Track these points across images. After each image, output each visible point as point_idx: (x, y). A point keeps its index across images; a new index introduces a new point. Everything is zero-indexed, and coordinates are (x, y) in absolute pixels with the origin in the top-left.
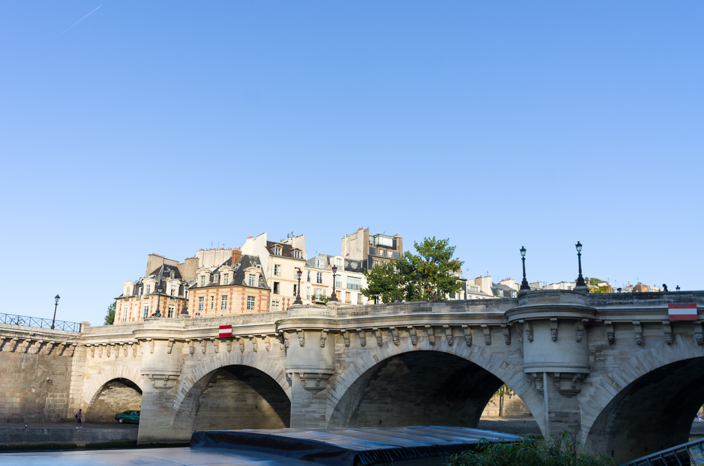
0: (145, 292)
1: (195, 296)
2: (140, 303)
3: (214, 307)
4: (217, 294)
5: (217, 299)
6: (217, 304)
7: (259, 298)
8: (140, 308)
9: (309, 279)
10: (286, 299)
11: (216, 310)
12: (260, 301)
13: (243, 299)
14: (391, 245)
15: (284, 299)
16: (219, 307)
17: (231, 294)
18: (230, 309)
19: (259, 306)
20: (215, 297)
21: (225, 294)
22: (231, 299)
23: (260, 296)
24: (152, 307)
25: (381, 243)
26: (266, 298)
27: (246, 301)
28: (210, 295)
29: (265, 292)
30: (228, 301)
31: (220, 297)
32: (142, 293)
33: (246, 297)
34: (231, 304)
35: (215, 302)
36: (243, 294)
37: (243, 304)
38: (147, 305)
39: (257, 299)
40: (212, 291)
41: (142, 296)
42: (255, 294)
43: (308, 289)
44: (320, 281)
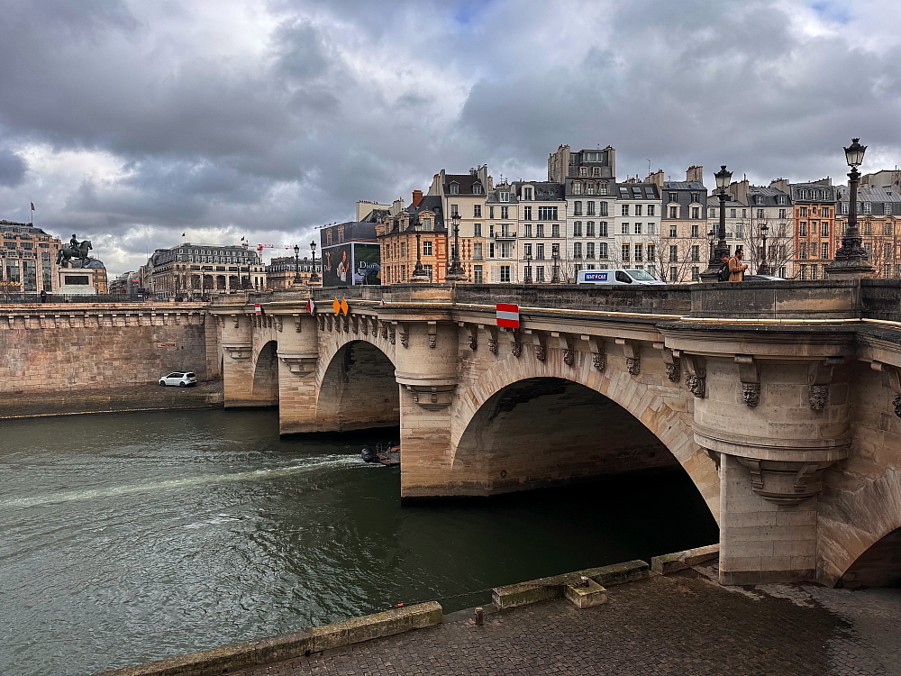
1: (384, 244)
3: (397, 254)
4: (398, 241)
9: (492, 217)
11: (399, 257)
15: (464, 241)
16: (400, 254)
17: (408, 241)
19: (437, 250)
20: (397, 245)
21: (403, 241)
23: (437, 240)
26: (443, 241)
28: (393, 242)
29: (442, 236)
30: (406, 247)
31: (400, 245)
33: (422, 243)
35: (397, 249)
40: (395, 239)
42: (432, 238)
43: (492, 227)
44: (505, 216)
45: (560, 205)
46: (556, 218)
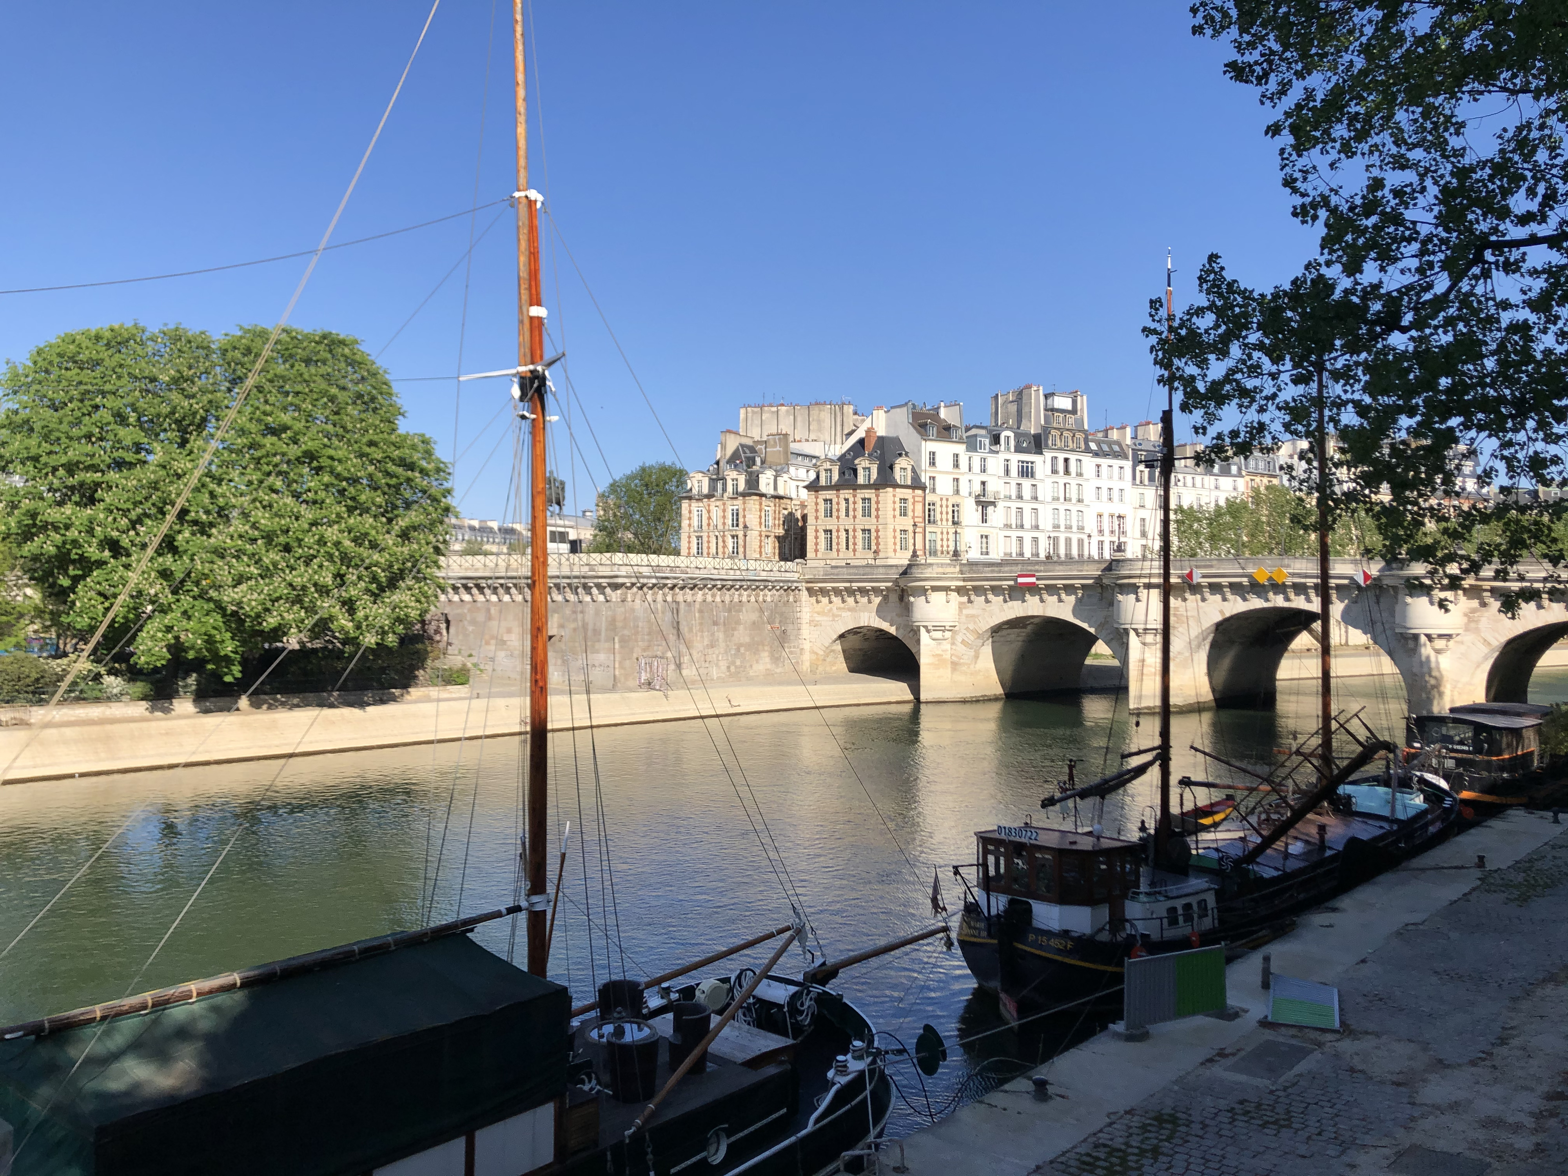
0: (730, 488)
1: (817, 498)
2: (724, 504)
4: (855, 496)
5: (855, 503)
6: (855, 510)
7: (912, 500)
8: (724, 511)
10: (944, 499)
11: (855, 517)
12: (914, 504)
13: (894, 502)
14: (1070, 408)
15: (941, 499)
17: (877, 496)
18: (877, 517)
19: (913, 511)
21: (867, 496)
22: (878, 502)
23: (914, 497)
24: (744, 510)
25: (1056, 406)
26: (921, 499)
27: (897, 506)
28: (842, 496)
29: (919, 492)
32: (724, 490)
34: (878, 509)
36: (895, 496)
37: (894, 510)
38: (735, 508)
41: (726, 495)
43: (970, 482)
44: (984, 471)
45: (1038, 459)
46: (1033, 475)
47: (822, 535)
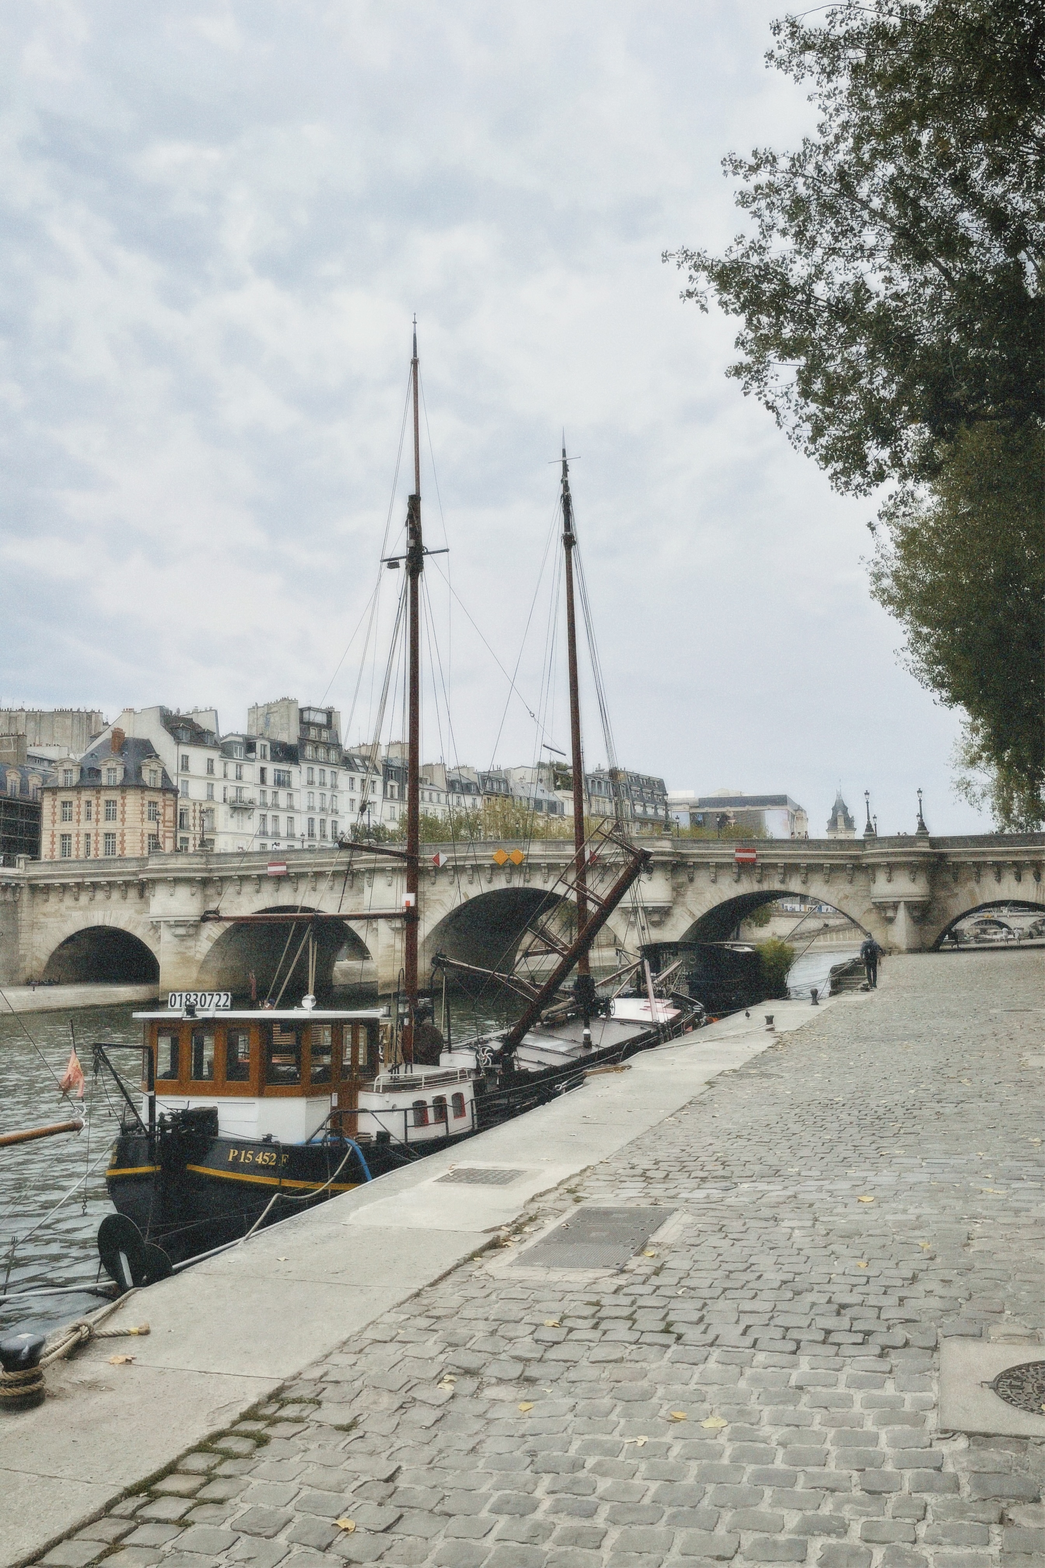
1: (54, 800)
3: (94, 816)
4: (97, 798)
5: (98, 805)
6: (97, 813)
7: (163, 804)
9: (225, 776)
10: (198, 804)
11: (97, 820)
12: (164, 808)
13: (143, 805)
15: (194, 804)
16: (102, 816)
17: (123, 798)
18: (123, 820)
19: (164, 815)
20: (94, 802)
21: (112, 798)
22: (124, 805)
23: (164, 801)
25: (312, 720)
26: (172, 803)
27: (146, 809)
28: (83, 798)
29: (170, 796)
30: (119, 808)
31: (102, 801)
33: (146, 802)
34: (123, 812)
35: (94, 809)
36: (143, 798)
37: (142, 813)
39: (161, 804)
40: (86, 796)
42: (158, 798)
43: (225, 788)
44: (239, 777)
45: (294, 769)
46: (289, 785)
47: (57, 839)
